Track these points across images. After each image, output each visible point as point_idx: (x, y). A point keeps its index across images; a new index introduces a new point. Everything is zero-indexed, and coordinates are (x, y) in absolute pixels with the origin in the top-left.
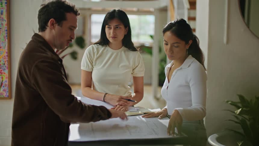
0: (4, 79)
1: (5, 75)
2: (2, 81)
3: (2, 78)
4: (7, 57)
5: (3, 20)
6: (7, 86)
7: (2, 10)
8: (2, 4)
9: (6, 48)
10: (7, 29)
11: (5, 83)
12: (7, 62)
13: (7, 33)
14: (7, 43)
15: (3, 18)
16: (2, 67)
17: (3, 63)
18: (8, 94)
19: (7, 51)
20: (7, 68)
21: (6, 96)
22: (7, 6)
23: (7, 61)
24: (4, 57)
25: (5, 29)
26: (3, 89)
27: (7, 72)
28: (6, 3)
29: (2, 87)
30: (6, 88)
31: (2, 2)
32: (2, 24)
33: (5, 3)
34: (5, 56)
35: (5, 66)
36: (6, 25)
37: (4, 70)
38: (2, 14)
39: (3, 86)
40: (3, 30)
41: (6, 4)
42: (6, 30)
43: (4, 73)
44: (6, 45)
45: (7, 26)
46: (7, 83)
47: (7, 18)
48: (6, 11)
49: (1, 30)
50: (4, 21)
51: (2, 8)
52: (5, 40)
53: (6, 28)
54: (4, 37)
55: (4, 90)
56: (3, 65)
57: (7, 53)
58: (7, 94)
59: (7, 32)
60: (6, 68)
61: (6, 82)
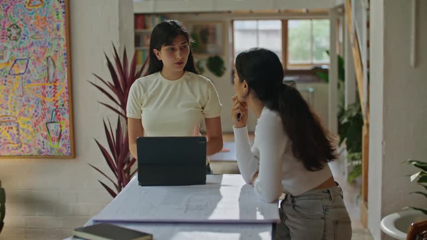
0: (64, 128)
1: (65, 122)
2: (61, 131)
3: (61, 126)
4: (67, 95)
5: (59, 38)
6: (68, 138)
7: (58, 23)
8: (57, 15)
9: (66, 81)
10: (65, 52)
11: (65, 134)
12: (67, 102)
13: (66, 59)
14: (66, 73)
15: (59, 36)
16: (60, 110)
17: (62, 104)
18: (70, 151)
19: (67, 85)
20: (68, 111)
21: (66, 153)
22: (65, 17)
23: (68, 100)
24: (62, 95)
25: (63, 52)
26: (63, 142)
27: (67, 116)
28: (64, 13)
29: (61, 140)
30: (66, 141)
31: (58, 12)
32: (59, 45)
33: (62, 12)
34: (63, 93)
35: (65, 109)
36: (64, 46)
37: (63, 114)
38: (58, 29)
39: (63, 139)
40: (61, 55)
41: (64, 15)
42: (65, 54)
43: (64, 119)
44: (65, 77)
45: (65, 48)
46: (68, 134)
47: (66, 35)
48: (64, 25)
49: (58, 53)
50: (62, 40)
51: (59, 21)
52: (64, 69)
53: (64, 50)
54: (62, 64)
55: (64, 145)
56: (61, 107)
57: (66, 88)
58: (68, 150)
59: (66, 57)
60: (66, 112)
61: (66, 132)
